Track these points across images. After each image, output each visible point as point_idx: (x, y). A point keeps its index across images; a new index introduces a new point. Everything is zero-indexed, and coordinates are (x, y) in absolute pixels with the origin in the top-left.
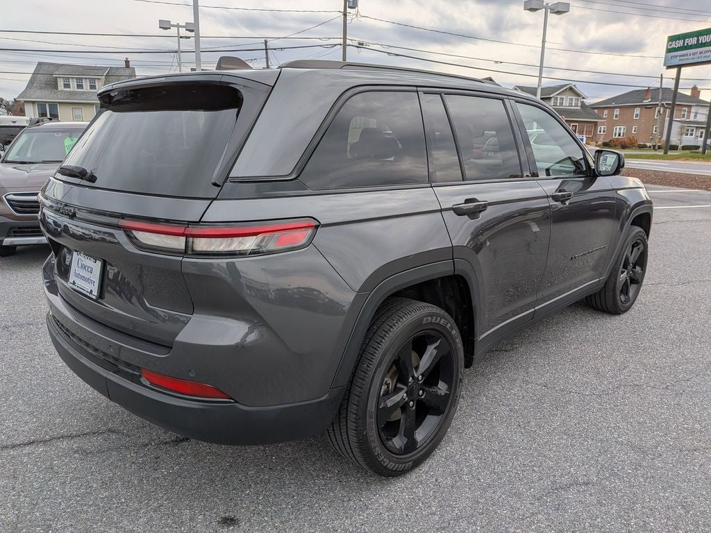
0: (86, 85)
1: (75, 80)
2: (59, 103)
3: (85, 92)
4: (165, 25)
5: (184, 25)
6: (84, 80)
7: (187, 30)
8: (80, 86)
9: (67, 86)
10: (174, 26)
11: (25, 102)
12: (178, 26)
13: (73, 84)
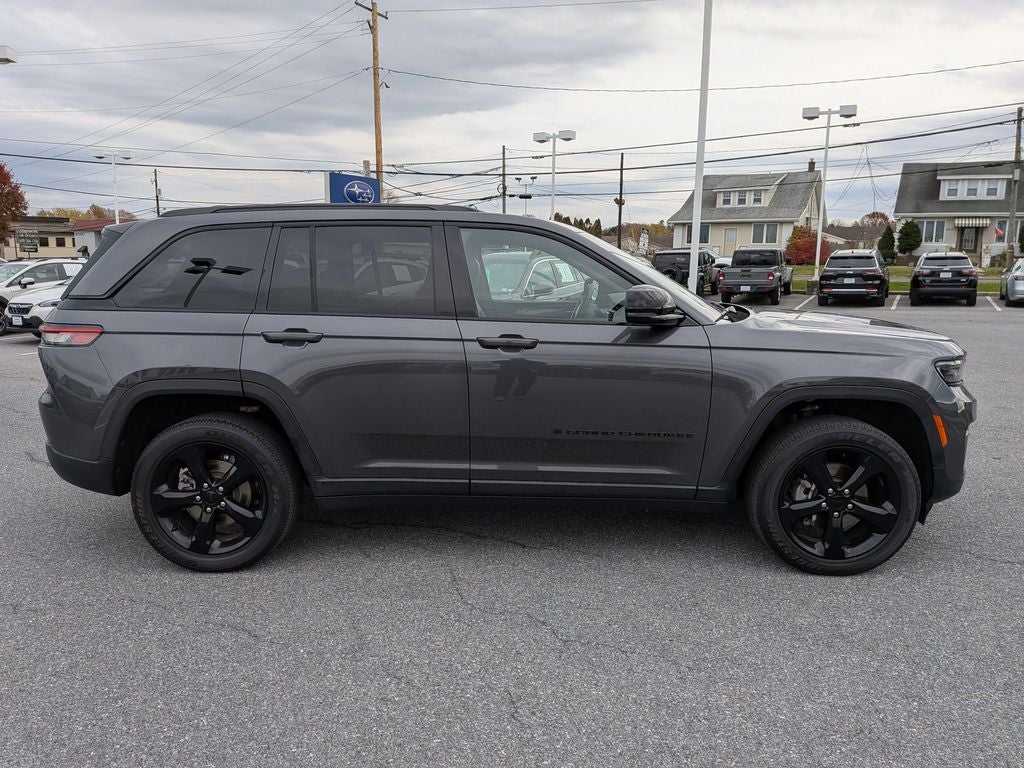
0: (750, 198)
1: (737, 194)
2: (713, 224)
3: (746, 209)
4: (811, 115)
5: (838, 109)
6: (732, 195)
7: (841, 116)
8: (742, 201)
9: (727, 202)
10: (823, 113)
11: (675, 224)
12: (830, 113)
13: (734, 199)
